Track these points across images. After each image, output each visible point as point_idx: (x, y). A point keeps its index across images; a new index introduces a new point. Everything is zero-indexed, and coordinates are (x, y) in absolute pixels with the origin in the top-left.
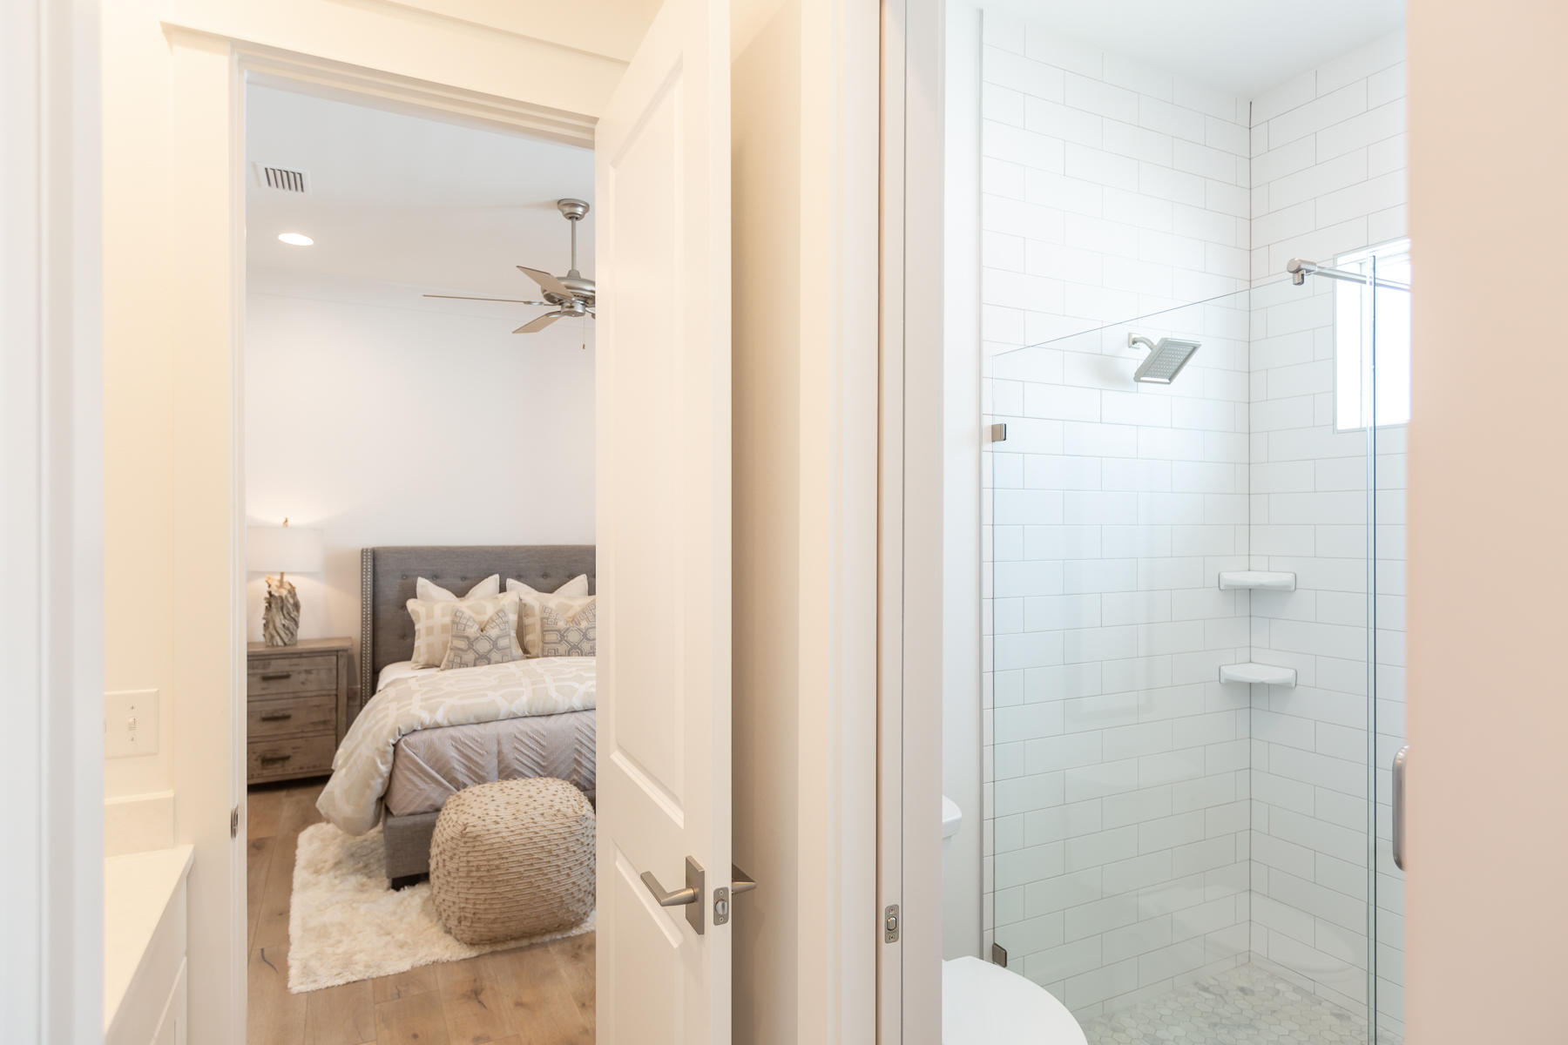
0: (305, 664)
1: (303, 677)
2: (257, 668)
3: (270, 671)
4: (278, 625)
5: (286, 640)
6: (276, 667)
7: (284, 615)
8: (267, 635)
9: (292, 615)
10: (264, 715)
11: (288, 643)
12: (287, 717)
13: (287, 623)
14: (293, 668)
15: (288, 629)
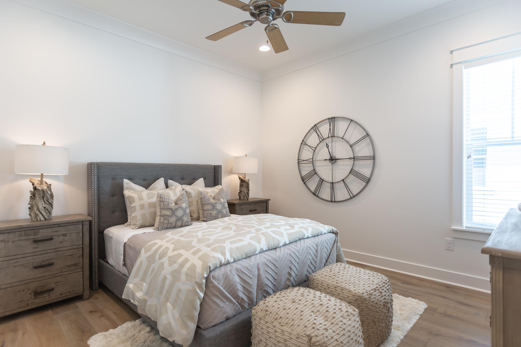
0: (62, 231)
1: (61, 238)
2: (29, 235)
3: (39, 237)
4: (41, 207)
5: (46, 217)
6: (43, 233)
7: (44, 201)
8: (33, 215)
9: (50, 201)
10: (35, 265)
11: (47, 218)
12: (52, 264)
13: (47, 206)
14: (54, 234)
15: (47, 210)
